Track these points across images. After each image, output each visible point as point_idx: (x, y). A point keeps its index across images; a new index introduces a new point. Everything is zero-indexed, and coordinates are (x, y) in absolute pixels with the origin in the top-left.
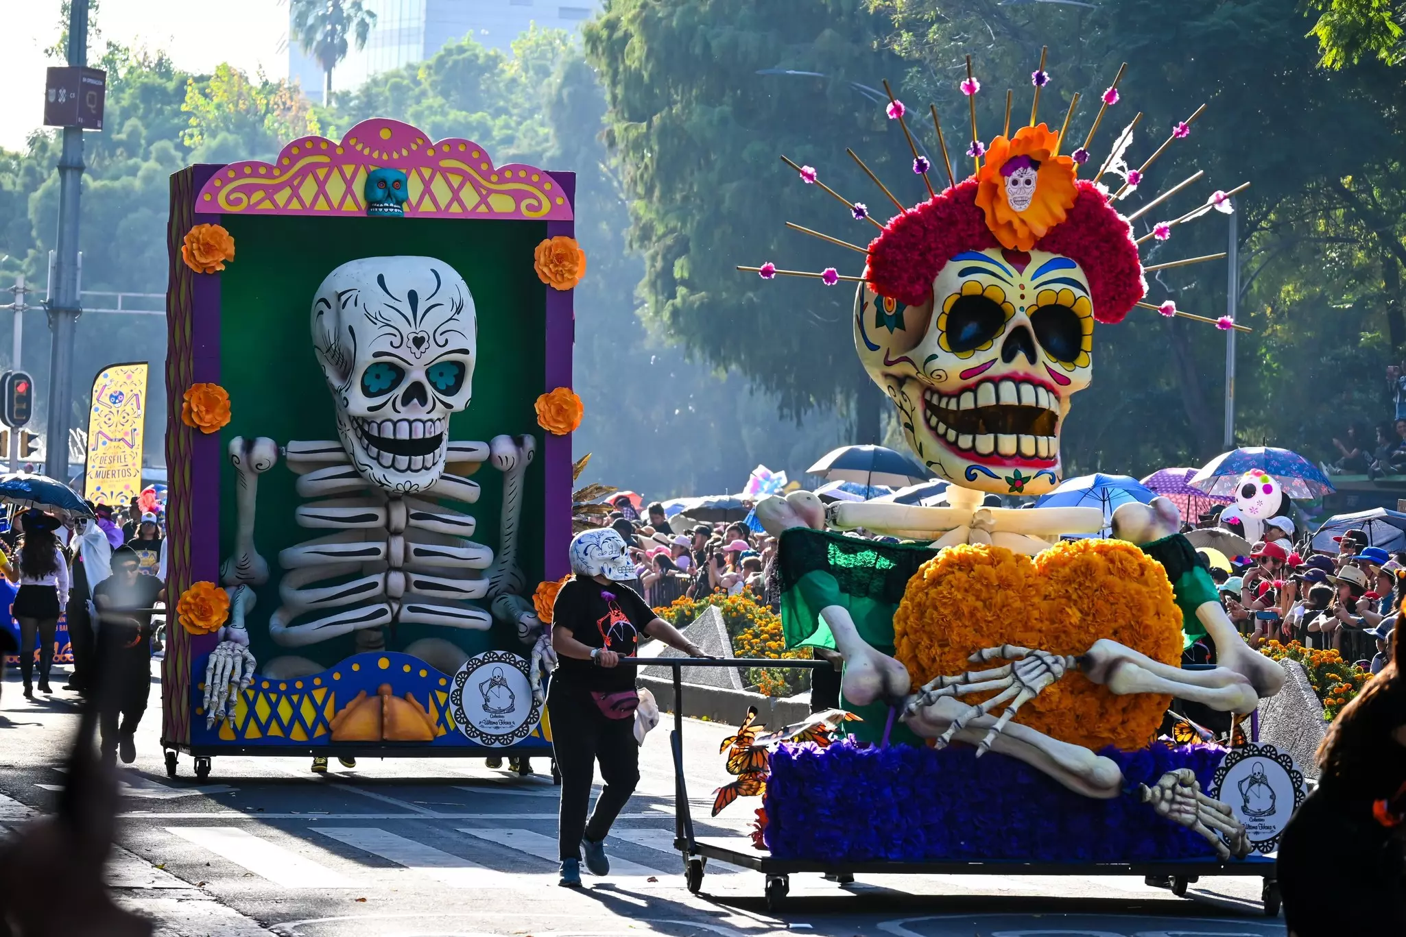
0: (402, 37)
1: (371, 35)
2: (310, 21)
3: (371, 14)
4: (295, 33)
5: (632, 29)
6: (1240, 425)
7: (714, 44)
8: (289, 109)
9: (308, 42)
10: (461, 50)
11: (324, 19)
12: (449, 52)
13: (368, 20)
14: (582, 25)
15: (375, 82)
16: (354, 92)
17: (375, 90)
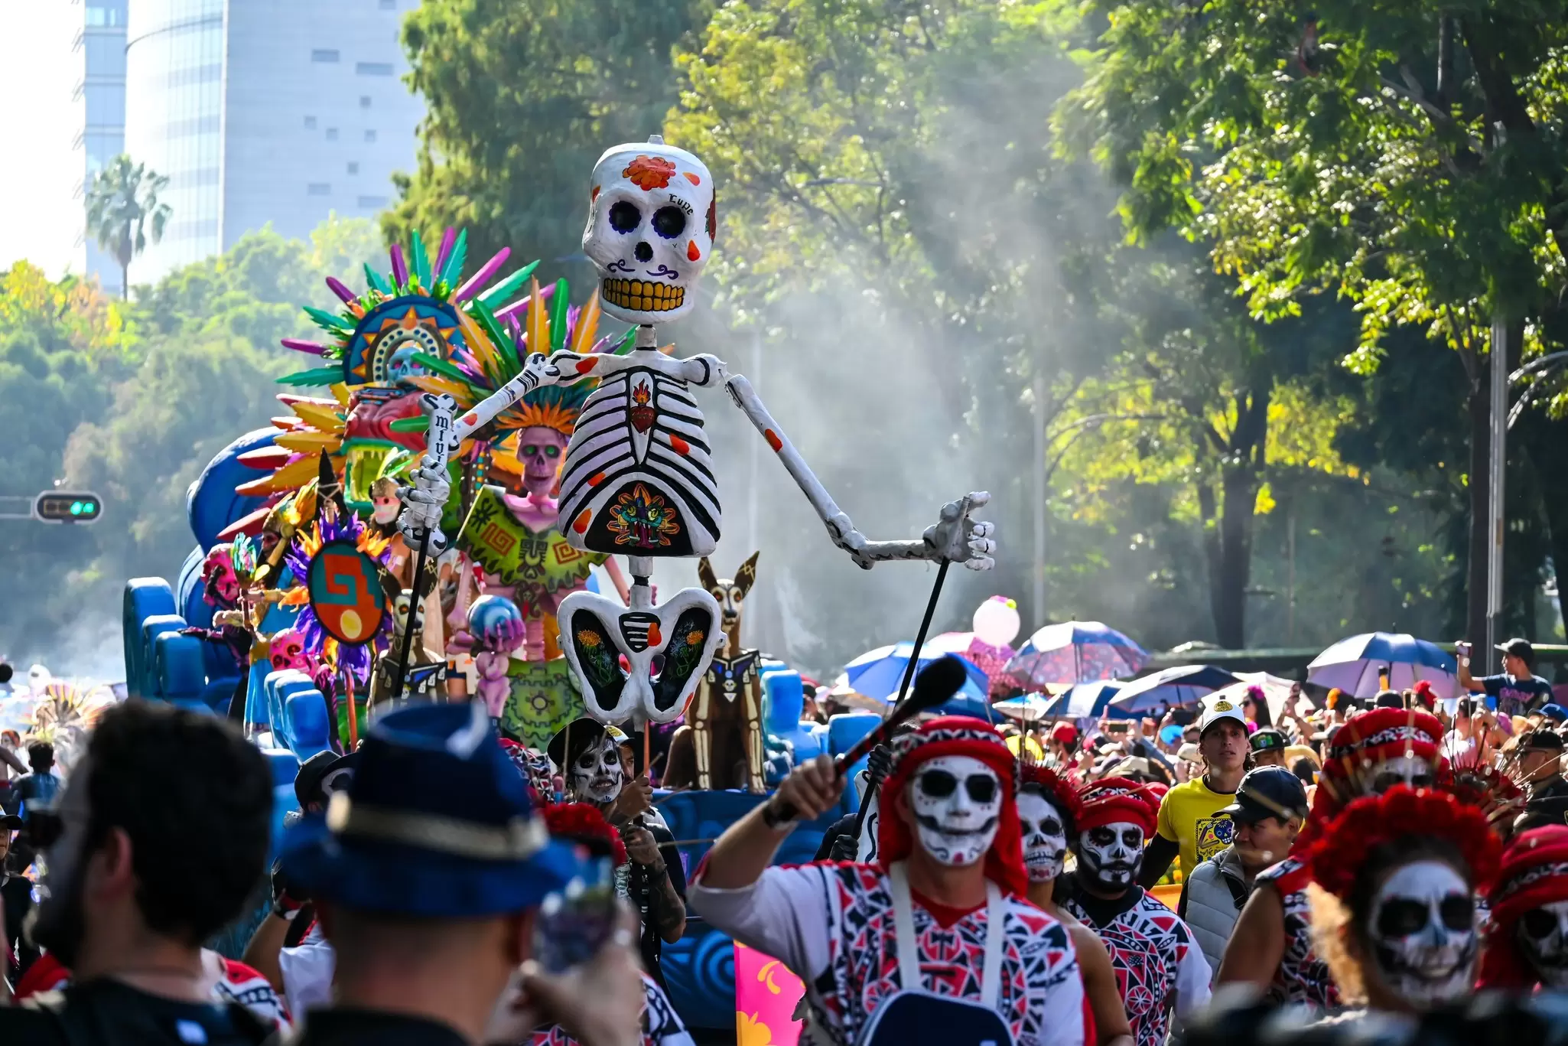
0: (201, 229)
1: (167, 228)
2: (105, 216)
3: (166, 207)
4: (89, 226)
5: (428, 219)
6: (1049, 606)
7: (513, 232)
8: (86, 305)
9: (104, 236)
10: (260, 243)
11: (118, 213)
12: (249, 245)
13: (164, 212)
14: (379, 212)
15: (176, 275)
16: (155, 287)
17: (173, 284)
